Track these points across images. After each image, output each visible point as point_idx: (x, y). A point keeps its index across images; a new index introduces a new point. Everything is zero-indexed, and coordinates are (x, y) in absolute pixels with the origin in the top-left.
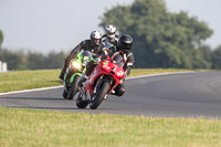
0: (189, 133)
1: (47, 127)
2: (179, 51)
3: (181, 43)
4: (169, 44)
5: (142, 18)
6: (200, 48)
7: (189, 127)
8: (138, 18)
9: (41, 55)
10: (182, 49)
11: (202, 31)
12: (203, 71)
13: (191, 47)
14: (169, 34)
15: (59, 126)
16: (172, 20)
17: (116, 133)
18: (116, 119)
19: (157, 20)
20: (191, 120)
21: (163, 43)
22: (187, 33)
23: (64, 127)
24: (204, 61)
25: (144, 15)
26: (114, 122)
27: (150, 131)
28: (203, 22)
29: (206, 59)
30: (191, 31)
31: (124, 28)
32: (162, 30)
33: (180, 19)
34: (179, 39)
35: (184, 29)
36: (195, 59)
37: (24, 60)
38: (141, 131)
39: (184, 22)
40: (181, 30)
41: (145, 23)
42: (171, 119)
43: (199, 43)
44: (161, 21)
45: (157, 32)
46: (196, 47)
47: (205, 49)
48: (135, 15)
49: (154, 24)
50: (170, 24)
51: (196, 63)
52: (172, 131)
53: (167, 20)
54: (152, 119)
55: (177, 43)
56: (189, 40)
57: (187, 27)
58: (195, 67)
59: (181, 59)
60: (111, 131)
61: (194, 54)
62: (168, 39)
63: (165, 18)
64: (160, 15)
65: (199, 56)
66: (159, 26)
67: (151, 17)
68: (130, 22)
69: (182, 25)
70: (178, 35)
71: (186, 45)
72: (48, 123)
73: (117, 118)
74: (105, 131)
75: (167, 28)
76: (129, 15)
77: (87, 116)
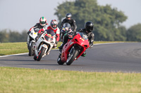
0: (112, 82)
1: (22, 79)
2: (106, 30)
3: (107, 25)
4: (99, 25)
5: (82, 9)
6: (119, 28)
7: (112, 78)
8: (79, 9)
9: (17, 33)
10: (107, 28)
11: (120, 17)
12: (121, 42)
13: (113, 27)
14: (99, 19)
15: (29, 78)
16: (101, 10)
17: (65, 82)
19: (91, 10)
20: (113, 74)
21: (95, 25)
22: (111, 18)
23: (32, 78)
24: (122, 37)
25: (83, 7)
26: (64, 75)
27: (87, 81)
28: (121, 12)
29: (123, 35)
30: (114, 17)
32: (95, 17)
33: (106, 9)
34: (106, 22)
35: (108, 16)
36: (116, 35)
37: (7, 36)
38: (81, 81)
39: (108, 12)
40: (107, 16)
41: (84, 12)
42: (101, 73)
43: (118, 25)
44: (94, 11)
45: (91, 18)
46: (117, 27)
47: (122, 29)
48: (77, 7)
49: (89, 13)
50: (100, 13)
51: (116, 37)
52: (101, 81)
53: (97, 11)
54: (88, 73)
55: (104, 25)
56: (112, 23)
57: (111, 14)
58: (116, 40)
59: (107, 35)
60: (62, 81)
61: (115, 32)
62: (99, 22)
63: (97, 9)
64: (94, 7)
65: (118, 33)
66: (92, 14)
67: (87, 9)
68: (74, 12)
69: (108, 14)
70: (105, 20)
71: (109, 26)
72: (22, 75)
73: (66, 73)
74: (58, 81)
75: (97, 15)
76: (73, 7)
77: (47, 71)
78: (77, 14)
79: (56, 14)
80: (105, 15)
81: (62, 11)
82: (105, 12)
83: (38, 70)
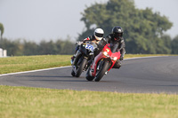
0: (153, 105)
1: (40, 102)
2: (145, 40)
3: (147, 34)
4: (137, 34)
5: (115, 14)
6: (162, 38)
7: (153, 101)
8: (112, 14)
9: (34, 44)
10: (147, 38)
11: (163, 23)
12: (164, 55)
13: (155, 36)
14: (137, 26)
15: (49, 101)
16: (139, 15)
17: (95, 106)
18: (94, 95)
19: (128, 15)
20: (155, 95)
21: (132, 34)
22: (152, 25)
23: (53, 101)
24: (166, 48)
25: (117, 11)
26: (93, 97)
27: (122, 104)
28: (164, 17)
29: (167, 46)
30: (155, 24)
31: (101, 22)
32: (132, 23)
33: (146, 14)
34: (145, 30)
35: (149, 22)
36: (158, 46)
37: (21, 48)
38: (115, 104)
39: (149, 17)
40: (147, 23)
41: (118, 18)
42: (139, 94)
43: (162, 33)
44: (131, 15)
45: (128, 25)
46: (159, 36)
47: (166, 38)
48: (110, 11)
49: (125, 18)
50: (138, 18)
51: (159, 49)
52: (139, 104)
53: (135, 15)
54: (124, 94)
55: (144, 33)
56: (154, 31)
57: (152, 20)
58: (158, 53)
59: (147, 46)
60: (90, 104)
61: (157, 42)
62: (137, 31)
63: (134, 14)
64: (130, 11)
65: (161, 44)
66: (129, 20)
67: (122, 13)
68: (106, 17)
69: (148, 19)
70: (144, 27)
71: (150, 35)
72: (39, 98)
74: (86, 104)
75: (135, 22)
76: (105, 11)
77: (71, 92)
78: (110, 19)
79: (83, 19)
80: (145, 21)
81: (91, 16)
82: (145, 17)
83: (60, 91)
